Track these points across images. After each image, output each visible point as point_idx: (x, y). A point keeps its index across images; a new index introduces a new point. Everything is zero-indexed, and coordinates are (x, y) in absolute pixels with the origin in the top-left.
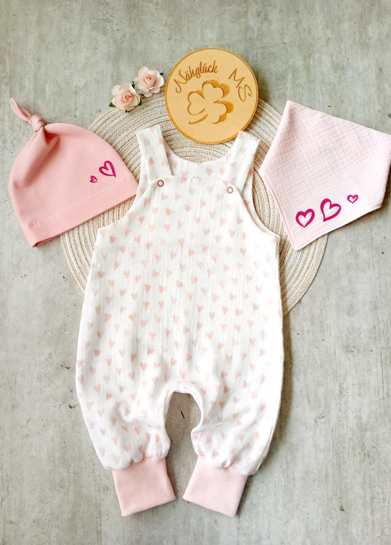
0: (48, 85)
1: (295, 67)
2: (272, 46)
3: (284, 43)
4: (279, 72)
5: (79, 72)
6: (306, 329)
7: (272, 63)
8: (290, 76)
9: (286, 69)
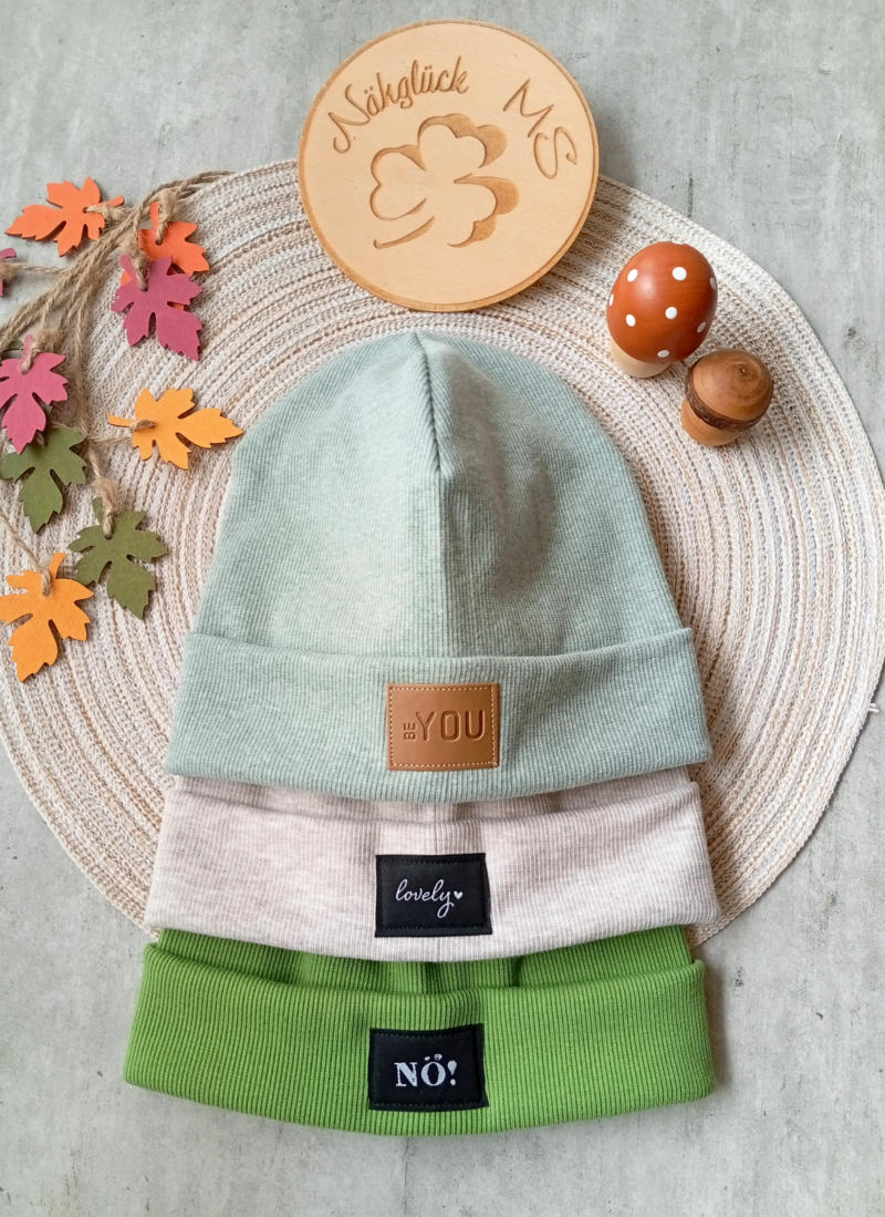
0: (78, 112)
1: (852, 144)
2: (784, 76)
3: (822, 72)
4: (803, 153)
5: (183, 86)
6: (847, 998)
7: (783, 123)
8: (836, 167)
9: (825, 146)
